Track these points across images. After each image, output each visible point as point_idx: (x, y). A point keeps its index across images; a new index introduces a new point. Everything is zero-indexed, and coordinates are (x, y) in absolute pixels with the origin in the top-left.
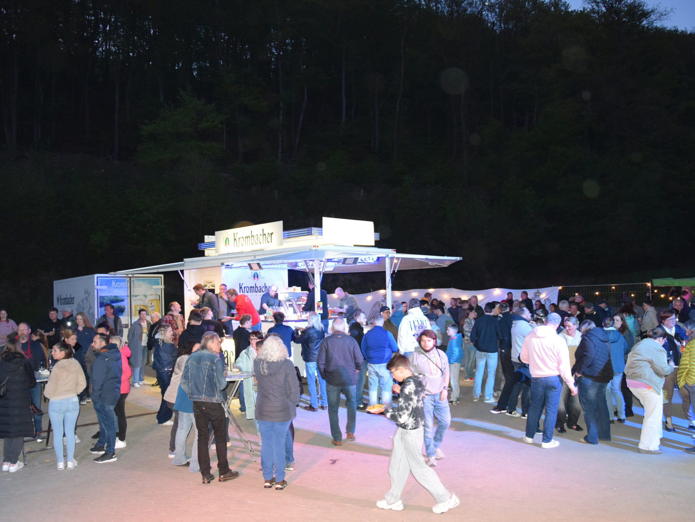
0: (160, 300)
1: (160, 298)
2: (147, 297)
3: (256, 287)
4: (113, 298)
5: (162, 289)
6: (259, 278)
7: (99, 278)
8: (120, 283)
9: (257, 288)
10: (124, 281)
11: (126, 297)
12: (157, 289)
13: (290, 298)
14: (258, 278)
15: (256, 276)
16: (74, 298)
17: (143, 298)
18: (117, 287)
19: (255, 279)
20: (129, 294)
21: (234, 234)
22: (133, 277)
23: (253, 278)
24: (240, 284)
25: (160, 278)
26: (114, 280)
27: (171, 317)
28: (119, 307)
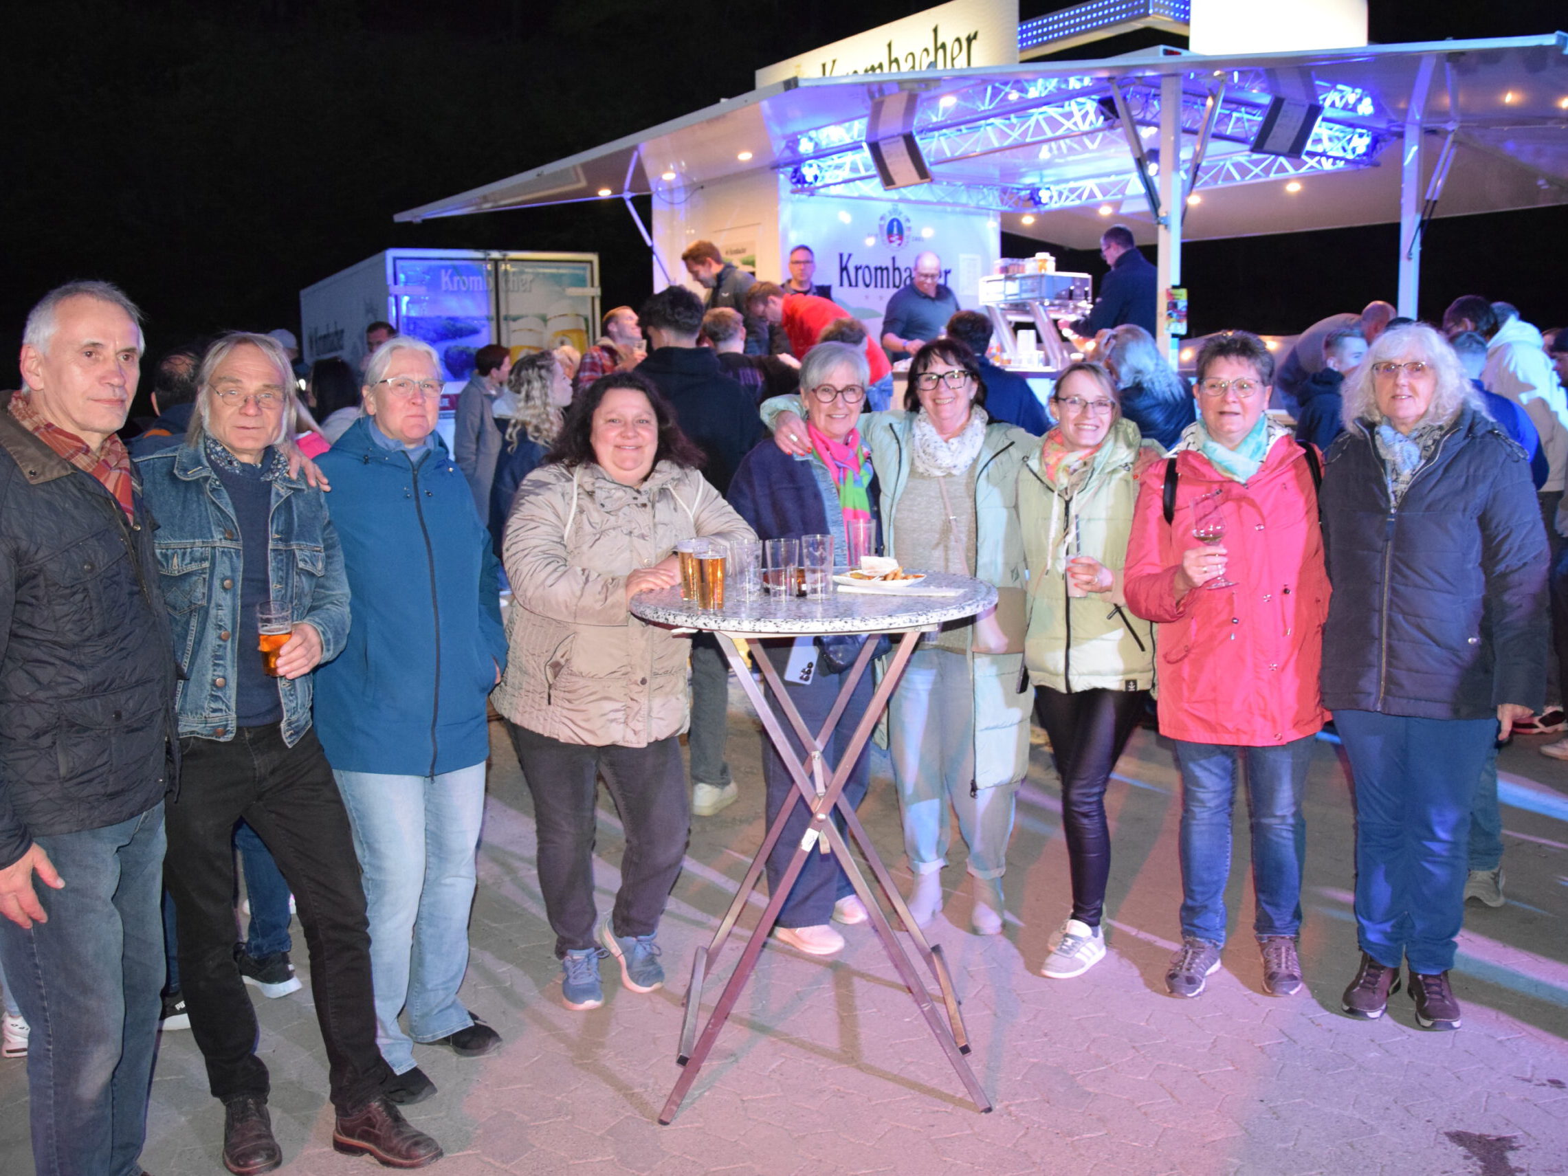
0: (587, 331)
1: (587, 326)
2: (549, 323)
3: (895, 269)
4: (445, 322)
5: (593, 298)
6: (905, 239)
7: (399, 263)
8: (465, 278)
9: (897, 273)
10: (477, 273)
11: (484, 322)
12: (578, 297)
13: (1025, 296)
14: (901, 238)
15: (895, 231)
16: (342, 331)
17: (535, 324)
18: (456, 288)
19: (891, 242)
20: (493, 312)
21: (824, 66)
22: (503, 260)
23: (885, 237)
24: (841, 255)
25: (588, 266)
26: (446, 268)
27: (606, 355)
28: (462, 352)
